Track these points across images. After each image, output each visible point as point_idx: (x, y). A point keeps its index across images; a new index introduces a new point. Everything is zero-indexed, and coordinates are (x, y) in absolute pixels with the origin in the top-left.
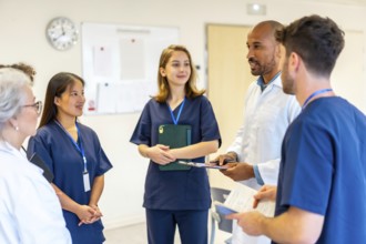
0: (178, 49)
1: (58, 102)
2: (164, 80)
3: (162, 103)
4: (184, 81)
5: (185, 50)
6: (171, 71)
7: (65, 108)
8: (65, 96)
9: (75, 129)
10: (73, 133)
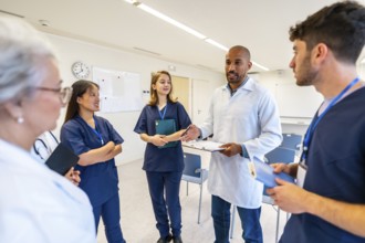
0: (163, 72)
1: (79, 101)
2: (154, 92)
3: (154, 106)
4: (167, 92)
5: (168, 74)
6: (159, 86)
7: (86, 105)
8: (86, 96)
9: (93, 120)
10: (92, 123)
